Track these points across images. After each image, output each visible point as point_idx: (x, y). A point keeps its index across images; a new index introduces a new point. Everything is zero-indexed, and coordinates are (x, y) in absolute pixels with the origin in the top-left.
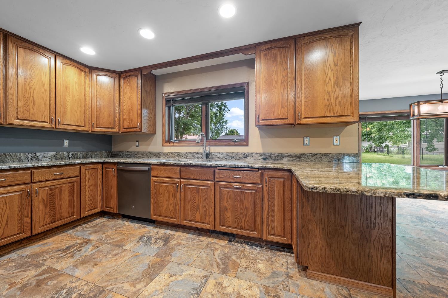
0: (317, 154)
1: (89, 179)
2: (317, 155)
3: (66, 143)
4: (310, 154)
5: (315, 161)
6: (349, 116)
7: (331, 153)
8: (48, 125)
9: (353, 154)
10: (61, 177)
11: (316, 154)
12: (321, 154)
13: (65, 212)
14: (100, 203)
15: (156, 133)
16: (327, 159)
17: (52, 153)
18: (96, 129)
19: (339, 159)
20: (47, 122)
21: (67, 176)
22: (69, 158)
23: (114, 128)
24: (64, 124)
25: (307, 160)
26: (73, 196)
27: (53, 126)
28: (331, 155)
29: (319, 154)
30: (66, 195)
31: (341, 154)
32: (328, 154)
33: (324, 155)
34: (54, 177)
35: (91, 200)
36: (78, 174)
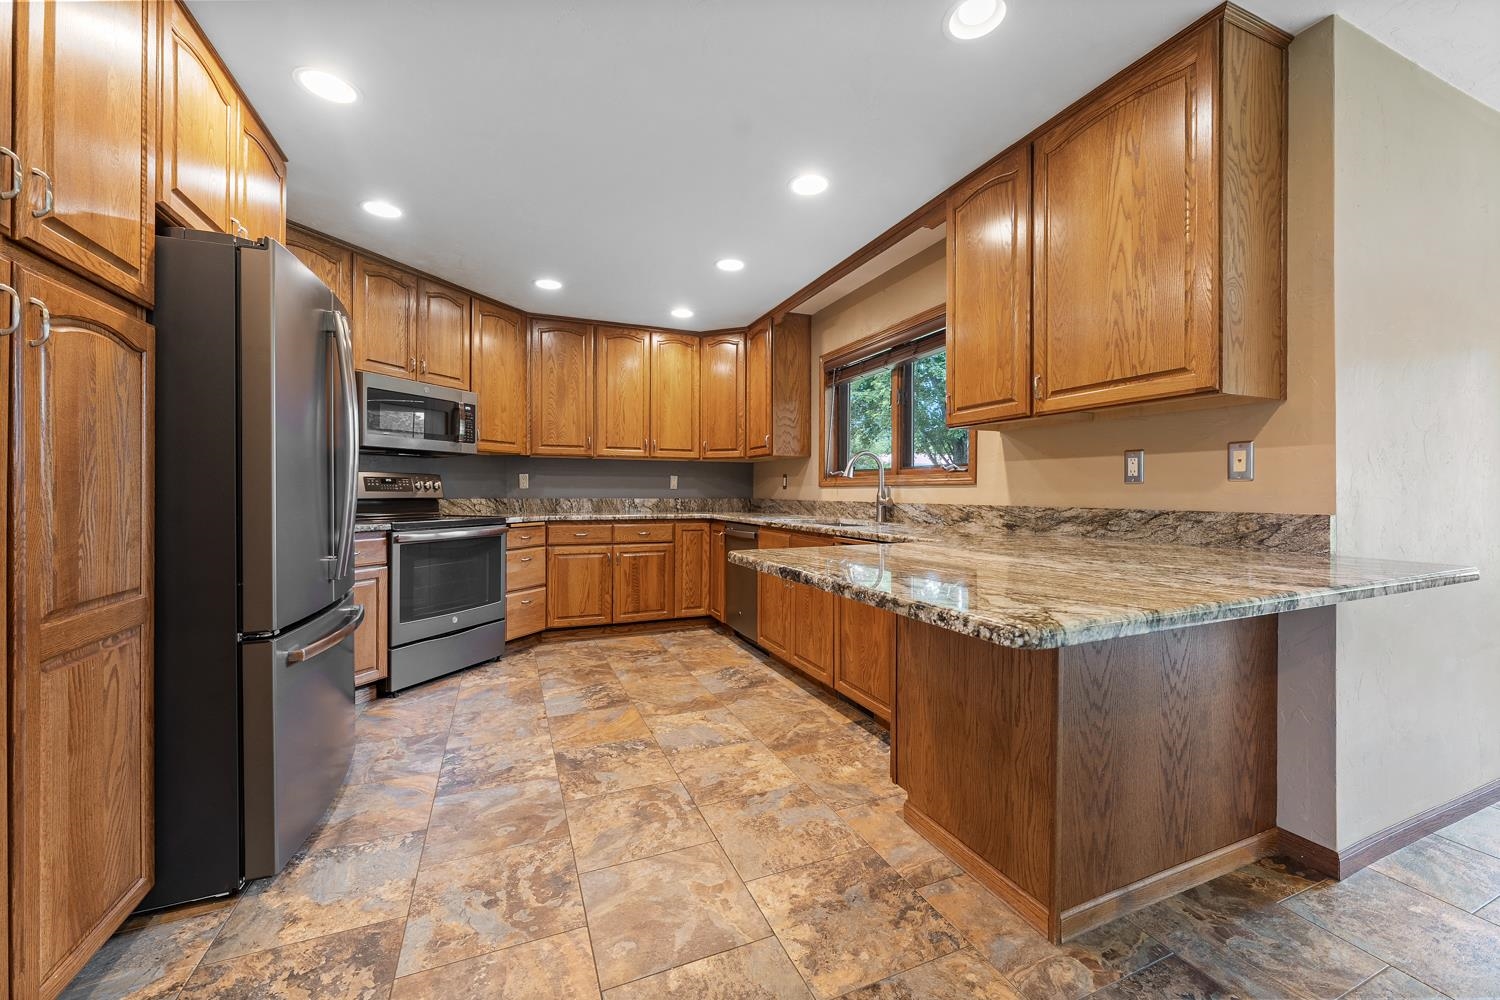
0: (1161, 514)
1: (688, 549)
2: (1161, 519)
3: (674, 481)
4: (1139, 515)
5: (1154, 542)
6: (1183, 370)
7: (1209, 513)
8: (640, 452)
9: (1301, 517)
10: (647, 539)
11: (1157, 512)
12: (1174, 512)
13: (652, 602)
14: (705, 598)
15: (810, 455)
16: (1193, 535)
17: (654, 501)
18: (710, 454)
19: (1241, 538)
20: (639, 449)
21: (655, 539)
22: (678, 510)
23: (735, 450)
24: (661, 450)
25: (1129, 535)
26: (664, 576)
27: (647, 454)
28: (1209, 519)
29: (1167, 513)
30: (653, 571)
31: (1248, 517)
32: (1198, 513)
33: (1183, 517)
34: (638, 539)
35: (691, 589)
36: (670, 538)
